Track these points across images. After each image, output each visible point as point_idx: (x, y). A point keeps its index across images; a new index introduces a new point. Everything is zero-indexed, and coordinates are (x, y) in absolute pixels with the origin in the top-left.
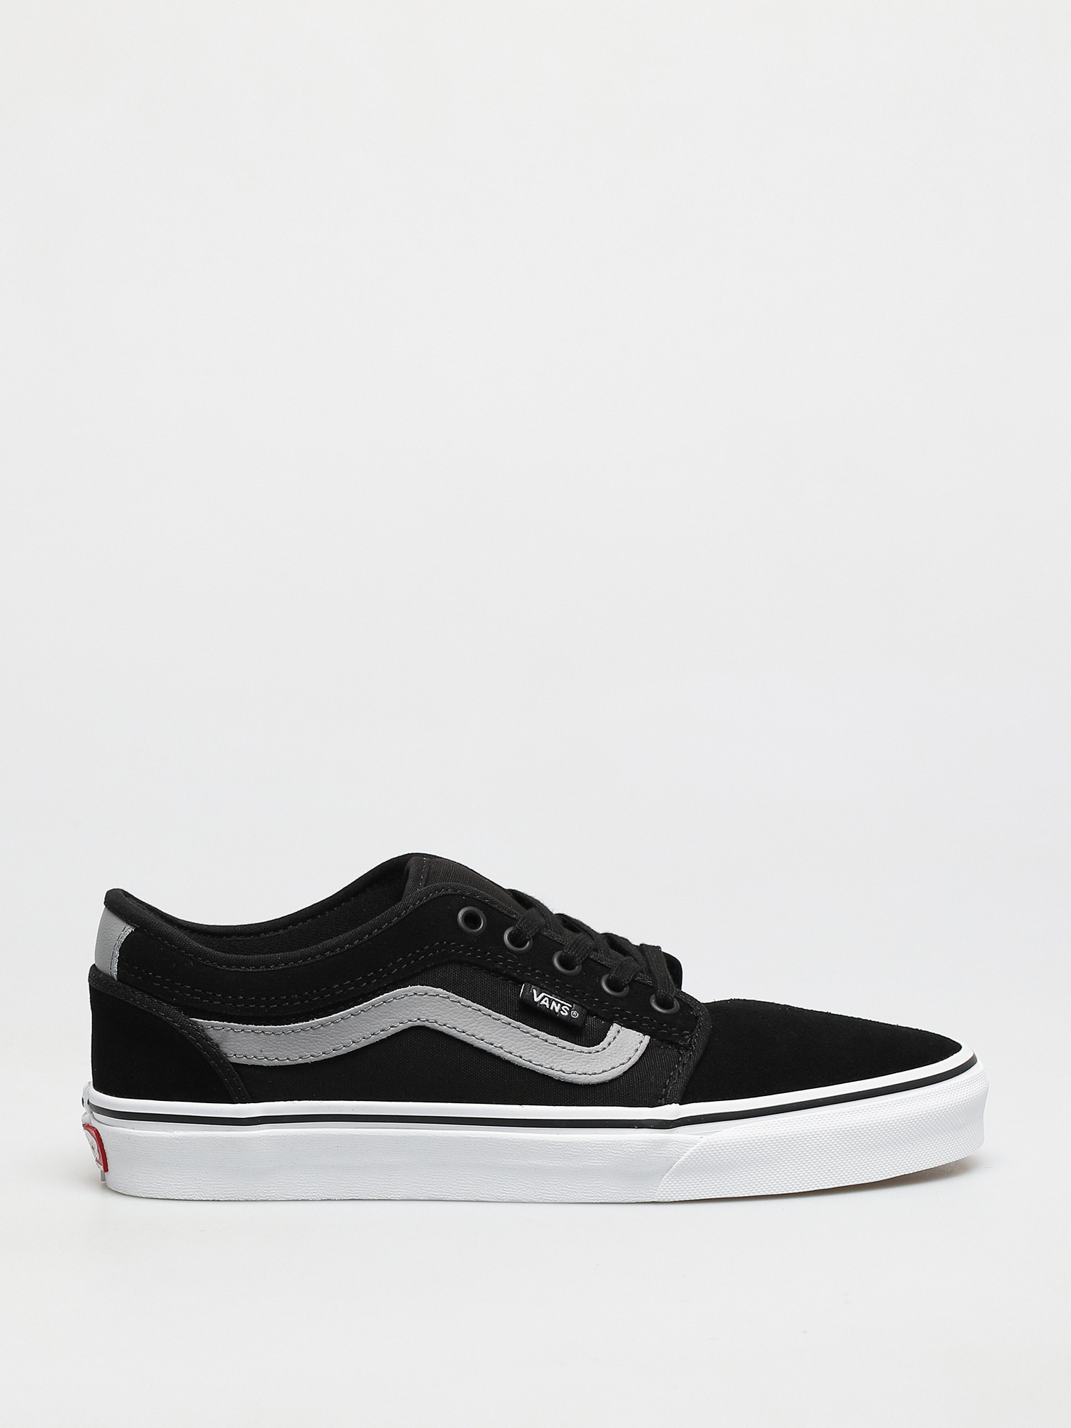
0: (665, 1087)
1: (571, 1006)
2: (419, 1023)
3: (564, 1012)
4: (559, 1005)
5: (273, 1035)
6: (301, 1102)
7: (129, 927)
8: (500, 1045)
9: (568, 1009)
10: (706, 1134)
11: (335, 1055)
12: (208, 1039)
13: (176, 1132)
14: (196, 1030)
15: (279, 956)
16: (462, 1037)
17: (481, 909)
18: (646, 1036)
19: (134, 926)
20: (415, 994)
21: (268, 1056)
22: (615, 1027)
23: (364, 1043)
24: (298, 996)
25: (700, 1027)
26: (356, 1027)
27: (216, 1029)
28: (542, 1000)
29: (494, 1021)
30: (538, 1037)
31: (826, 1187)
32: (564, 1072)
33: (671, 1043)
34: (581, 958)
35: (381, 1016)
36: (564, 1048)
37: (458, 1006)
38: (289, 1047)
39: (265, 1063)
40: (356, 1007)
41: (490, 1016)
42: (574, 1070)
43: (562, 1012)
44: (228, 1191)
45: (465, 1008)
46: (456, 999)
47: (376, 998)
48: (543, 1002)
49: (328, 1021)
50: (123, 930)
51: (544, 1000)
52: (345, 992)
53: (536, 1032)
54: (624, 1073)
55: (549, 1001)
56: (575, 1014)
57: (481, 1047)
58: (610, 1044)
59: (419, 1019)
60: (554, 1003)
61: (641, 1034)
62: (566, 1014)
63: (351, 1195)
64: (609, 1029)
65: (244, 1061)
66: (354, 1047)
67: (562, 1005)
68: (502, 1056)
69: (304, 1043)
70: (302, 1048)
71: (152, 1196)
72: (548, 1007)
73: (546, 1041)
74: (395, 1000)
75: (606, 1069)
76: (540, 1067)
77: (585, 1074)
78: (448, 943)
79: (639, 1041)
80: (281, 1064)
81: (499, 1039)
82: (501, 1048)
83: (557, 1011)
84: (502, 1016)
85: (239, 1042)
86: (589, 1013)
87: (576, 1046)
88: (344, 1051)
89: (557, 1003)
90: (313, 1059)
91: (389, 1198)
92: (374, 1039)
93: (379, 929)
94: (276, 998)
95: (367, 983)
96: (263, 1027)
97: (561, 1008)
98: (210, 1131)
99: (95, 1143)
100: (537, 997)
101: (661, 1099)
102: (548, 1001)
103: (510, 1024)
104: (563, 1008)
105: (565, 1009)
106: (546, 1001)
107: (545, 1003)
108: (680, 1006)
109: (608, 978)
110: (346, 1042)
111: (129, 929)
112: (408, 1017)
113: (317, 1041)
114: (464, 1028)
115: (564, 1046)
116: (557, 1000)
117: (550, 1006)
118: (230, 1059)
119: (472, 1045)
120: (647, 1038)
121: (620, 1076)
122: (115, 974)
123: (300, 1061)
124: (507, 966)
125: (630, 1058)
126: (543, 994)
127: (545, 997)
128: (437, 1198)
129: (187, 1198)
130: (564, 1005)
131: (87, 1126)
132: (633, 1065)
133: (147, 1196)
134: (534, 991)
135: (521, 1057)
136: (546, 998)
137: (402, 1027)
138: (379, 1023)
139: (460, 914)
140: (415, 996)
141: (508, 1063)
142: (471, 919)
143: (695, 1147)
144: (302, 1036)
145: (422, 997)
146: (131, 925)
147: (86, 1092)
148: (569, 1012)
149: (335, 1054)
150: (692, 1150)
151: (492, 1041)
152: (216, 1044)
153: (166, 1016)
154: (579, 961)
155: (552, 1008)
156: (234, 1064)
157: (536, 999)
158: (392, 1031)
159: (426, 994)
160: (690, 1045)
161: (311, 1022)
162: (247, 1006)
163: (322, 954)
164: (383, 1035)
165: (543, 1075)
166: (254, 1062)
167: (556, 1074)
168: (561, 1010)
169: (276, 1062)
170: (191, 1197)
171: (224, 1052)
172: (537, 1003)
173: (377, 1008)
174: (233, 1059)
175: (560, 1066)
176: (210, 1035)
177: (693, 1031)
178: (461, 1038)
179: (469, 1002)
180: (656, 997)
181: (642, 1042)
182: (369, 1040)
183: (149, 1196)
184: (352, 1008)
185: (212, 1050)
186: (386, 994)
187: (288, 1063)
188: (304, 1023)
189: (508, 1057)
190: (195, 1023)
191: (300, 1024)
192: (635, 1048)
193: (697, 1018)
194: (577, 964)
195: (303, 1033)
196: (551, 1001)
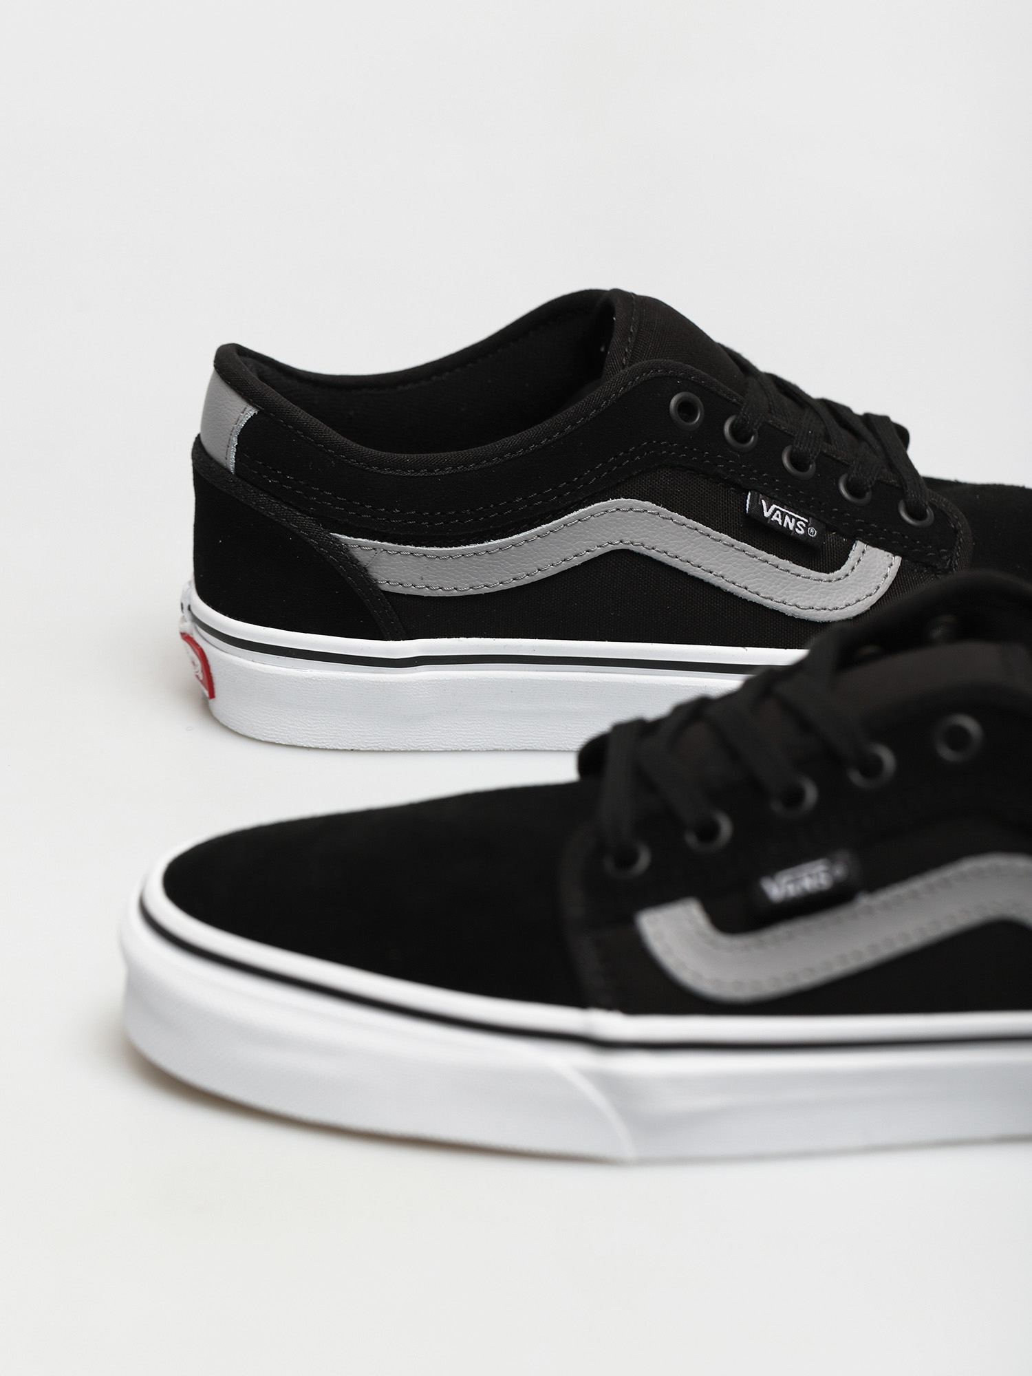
1: (807, 521)
2: (621, 546)
3: (800, 530)
4: (793, 520)
5: (437, 559)
7: (250, 408)
8: (720, 573)
9: (804, 525)
11: (514, 586)
12: (354, 561)
14: (339, 550)
16: (675, 563)
17: (697, 395)
18: (897, 557)
19: (258, 408)
20: (617, 509)
21: (430, 585)
22: (859, 546)
23: (552, 571)
24: (471, 510)
25: (959, 544)
26: (542, 551)
27: (362, 548)
28: (773, 514)
29: (714, 542)
30: (767, 561)
32: (799, 608)
33: (925, 565)
34: (815, 454)
35: (575, 537)
36: (799, 575)
37: (670, 524)
38: (459, 574)
39: (426, 592)
40: (544, 526)
41: (709, 536)
42: (811, 604)
43: (797, 530)
44: (371, 740)
45: (679, 527)
46: (668, 515)
47: (570, 515)
48: (774, 518)
50: (242, 412)
51: (776, 514)
52: (531, 508)
53: (764, 555)
54: (871, 607)
55: (782, 515)
56: (813, 532)
57: (697, 576)
58: (853, 569)
59: (621, 542)
60: (787, 518)
61: (891, 555)
63: (523, 745)
64: (851, 549)
65: (399, 590)
66: (540, 576)
67: (798, 520)
68: (723, 587)
69: (477, 569)
70: (473, 576)
72: (780, 523)
73: (777, 567)
74: (592, 518)
75: (850, 602)
76: (770, 601)
77: (825, 609)
78: (658, 442)
79: (888, 563)
80: (447, 594)
81: (719, 566)
82: (722, 577)
83: (791, 527)
84: (724, 536)
85: (393, 566)
86: (829, 529)
87: (813, 572)
88: (528, 580)
89: (791, 517)
90: (486, 590)
92: (565, 566)
93: (573, 425)
94: (441, 514)
95: (559, 496)
96: (425, 548)
97: (795, 523)
98: (355, 672)
99: (198, 662)
100: (768, 511)
102: (780, 516)
103: (733, 546)
104: (799, 523)
105: (801, 525)
106: (778, 516)
107: (776, 519)
108: (935, 515)
110: (529, 570)
111: (251, 412)
112: (608, 539)
113: (493, 568)
114: (677, 553)
115: (798, 572)
116: (790, 513)
117: (783, 523)
118: (381, 587)
119: (686, 573)
120: (897, 560)
121: (867, 612)
122: (232, 467)
124: (729, 469)
125: (878, 587)
126: (774, 506)
127: (776, 509)
130: (800, 520)
131: (187, 637)
132: (882, 597)
133: (267, 739)
134: (763, 502)
135: (746, 588)
136: (778, 512)
137: (600, 551)
138: (572, 547)
139: (673, 402)
140: (618, 512)
141: (730, 595)
142: (686, 408)
144: (475, 562)
145: (626, 514)
146: (254, 406)
147: (185, 595)
148: (806, 529)
149: (515, 584)
151: (711, 567)
152: (365, 568)
153: (300, 530)
154: (813, 458)
155: (785, 525)
156: (387, 593)
157: (767, 514)
158: (588, 556)
159: (631, 509)
160: (951, 566)
161: (486, 544)
162: (405, 522)
164: (577, 561)
165: (774, 611)
166: (413, 591)
167: (789, 610)
168: (796, 526)
169: (441, 593)
171: (375, 577)
172: (767, 519)
173: (570, 528)
174: (386, 587)
175: (794, 600)
176: (356, 556)
178: (673, 565)
179: (684, 519)
180: (906, 503)
181: (892, 565)
182: (560, 567)
183: (270, 740)
184: (539, 528)
185: (360, 574)
186: (580, 511)
187: (455, 593)
188: (478, 545)
189: (731, 588)
190: (337, 540)
191: (473, 546)
192: (884, 574)
193: (956, 531)
194: (810, 463)
195: (475, 558)
196: (783, 515)
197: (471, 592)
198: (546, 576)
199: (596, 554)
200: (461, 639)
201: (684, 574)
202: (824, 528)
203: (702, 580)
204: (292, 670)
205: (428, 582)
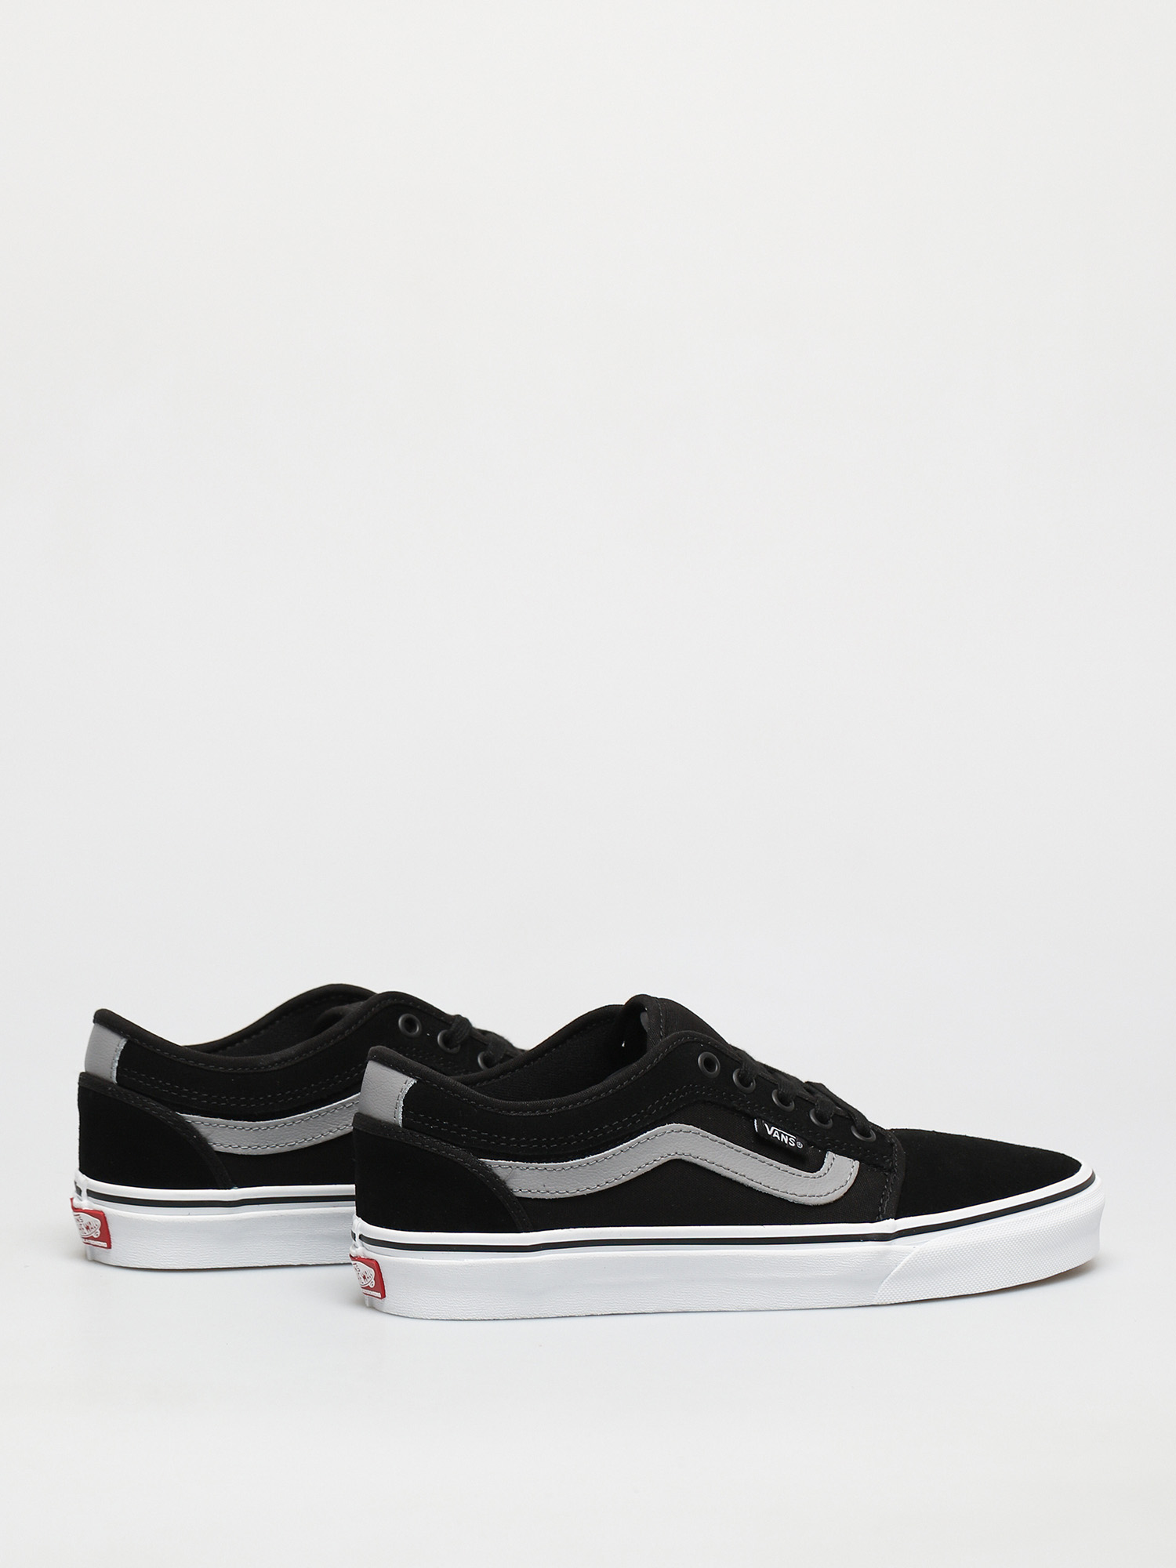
0: (881, 1205)
1: (795, 1137)
2: (677, 1157)
3: (792, 1143)
4: (786, 1137)
5: (553, 1171)
6: (576, 1229)
7: (410, 1079)
8: (743, 1174)
9: (794, 1140)
10: (917, 1244)
12: (496, 1176)
13: (465, 1260)
14: (485, 1170)
15: (553, 1101)
17: (714, 1057)
18: (856, 1162)
19: (416, 1079)
20: (672, 1131)
22: (830, 1155)
23: (633, 1176)
24: (575, 1136)
25: (896, 1152)
26: (625, 1161)
27: (501, 1168)
28: (773, 1133)
29: (737, 1153)
30: (772, 1165)
31: (1008, 1286)
33: (876, 1166)
34: (792, 1096)
35: (646, 1151)
37: (707, 1141)
38: (568, 1181)
39: (547, 1196)
40: (624, 1144)
41: (733, 1148)
42: (804, 1194)
43: (790, 1144)
45: (713, 1142)
46: (705, 1134)
47: (641, 1136)
48: (774, 1135)
49: (601, 1157)
50: (405, 1083)
52: (615, 1131)
53: (770, 1161)
54: (845, 1194)
56: (800, 1145)
57: (728, 1176)
58: (829, 1169)
59: (676, 1154)
60: (782, 1135)
61: (852, 1160)
62: (793, 1145)
64: (825, 1157)
65: (529, 1195)
66: (625, 1179)
67: (789, 1137)
68: (745, 1184)
69: (581, 1177)
70: (579, 1182)
71: (437, 1318)
72: (779, 1139)
73: (780, 1169)
74: (656, 1137)
75: (830, 1192)
76: (777, 1192)
77: (813, 1197)
78: (694, 1085)
79: (851, 1165)
80: (562, 1196)
82: (744, 1176)
83: (786, 1142)
84: (743, 1149)
85: (524, 1178)
87: (803, 1172)
88: (616, 1183)
89: (785, 1135)
90: (589, 1191)
91: (643, 1311)
92: (641, 1172)
93: (634, 1075)
94: (555, 1139)
95: (633, 1123)
96: (544, 1164)
97: (788, 1139)
99: (372, 1272)
100: (770, 1130)
101: (879, 1215)
102: (778, 1134)
103: (749, 1155)
104: (790, 1139)
105: (792, 1140)
106: (776, 1134)
107: (776, 1136)
108: (876, 1134)
109: (815, 1112)
110: (617, 1175)
111: (412, 1082)
112: (668, 1152)
113: (592, 1175)
114: (713, 1160)
115: (794, 1173)
116: (784, 1132)
118: (516, 1194)
120: (857, 1164)
121: (842, 1197)
122: (400, 1122)
123: (578, 1193)
124: (740, 1104)
125: (847, 1181)
126: (773, 1128)
127: (775, 1130)
128: (684, 1310)
129: (471, 1318)
132: (851, 1187)
133: (432, 1317)
134: (766, 1124)
135: (760, 1184)
136: (776, 1132)
137: (663, 1161)
138: (644, 1158)
139: (700, 1059)
140: (673, 1133)
141: (750, 1189)
142: (709, 1063)
143: (910, 1256)
144: (580, 1171)
145: (677, 1134)
146: (413, 1078)
148: (795, 1143)
149: (608, 1186)
150: (907, 1258)
151: (736, 1170)
152: (503, 1182)
153: (457, 1158)
154: (792, 1098)
155: (782, 1140)
156: (518, 1198)
157: (770, 1133)
158: (655, 1164)
159: (680, 1131)
160: (893, 1167)
161: (586, 1158)
163: (590, 1098)
164: (648, 1168)
165: (780, 1198)
166: (539, 1196)
167: (790, 1198)
168: (789, 1141)
169: (557, 1196)
170: (475, 1317)
171: (511, 1188)
172: (770, 1136)
173: (642, 1145)
174: (519, 1194)
175: (793, 1191)
176: (497, 1173)
177: (891, 1155)
178: (712, 1169)
179: (715, 1137)
180: (856, 1127)
181: (853, 1166)
182: (637, 1172)
184: (621, 1146)
185: (501, 1186)
186: (648, 1132)
187: (567, 1195)
188: (581, 1160)
189: (750, 1184)
190: (483, 1163)
191: (578, 1160)
192: (849, 1173)
193: (892, 1144)
194: (791, 1101)
195: (580, 1169)
196: (780, 1134)
197: (579, 1193)
198: (628, 1179)
199: (661, 1163)
200: (571, 1229)
201: (719, 1175)
202: (807, 1144)
203: (731, 1179)
204: (453, 1261)
205: (548, 1188)
